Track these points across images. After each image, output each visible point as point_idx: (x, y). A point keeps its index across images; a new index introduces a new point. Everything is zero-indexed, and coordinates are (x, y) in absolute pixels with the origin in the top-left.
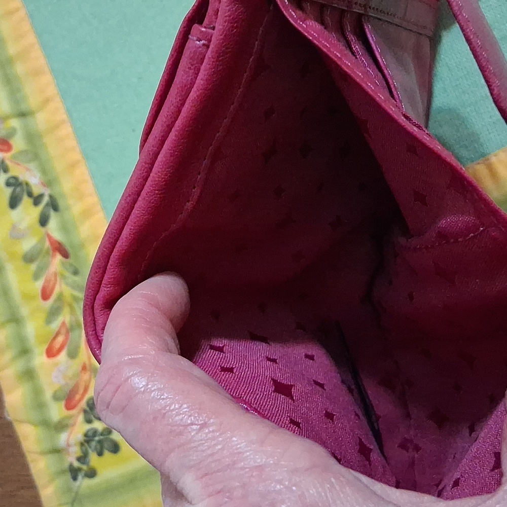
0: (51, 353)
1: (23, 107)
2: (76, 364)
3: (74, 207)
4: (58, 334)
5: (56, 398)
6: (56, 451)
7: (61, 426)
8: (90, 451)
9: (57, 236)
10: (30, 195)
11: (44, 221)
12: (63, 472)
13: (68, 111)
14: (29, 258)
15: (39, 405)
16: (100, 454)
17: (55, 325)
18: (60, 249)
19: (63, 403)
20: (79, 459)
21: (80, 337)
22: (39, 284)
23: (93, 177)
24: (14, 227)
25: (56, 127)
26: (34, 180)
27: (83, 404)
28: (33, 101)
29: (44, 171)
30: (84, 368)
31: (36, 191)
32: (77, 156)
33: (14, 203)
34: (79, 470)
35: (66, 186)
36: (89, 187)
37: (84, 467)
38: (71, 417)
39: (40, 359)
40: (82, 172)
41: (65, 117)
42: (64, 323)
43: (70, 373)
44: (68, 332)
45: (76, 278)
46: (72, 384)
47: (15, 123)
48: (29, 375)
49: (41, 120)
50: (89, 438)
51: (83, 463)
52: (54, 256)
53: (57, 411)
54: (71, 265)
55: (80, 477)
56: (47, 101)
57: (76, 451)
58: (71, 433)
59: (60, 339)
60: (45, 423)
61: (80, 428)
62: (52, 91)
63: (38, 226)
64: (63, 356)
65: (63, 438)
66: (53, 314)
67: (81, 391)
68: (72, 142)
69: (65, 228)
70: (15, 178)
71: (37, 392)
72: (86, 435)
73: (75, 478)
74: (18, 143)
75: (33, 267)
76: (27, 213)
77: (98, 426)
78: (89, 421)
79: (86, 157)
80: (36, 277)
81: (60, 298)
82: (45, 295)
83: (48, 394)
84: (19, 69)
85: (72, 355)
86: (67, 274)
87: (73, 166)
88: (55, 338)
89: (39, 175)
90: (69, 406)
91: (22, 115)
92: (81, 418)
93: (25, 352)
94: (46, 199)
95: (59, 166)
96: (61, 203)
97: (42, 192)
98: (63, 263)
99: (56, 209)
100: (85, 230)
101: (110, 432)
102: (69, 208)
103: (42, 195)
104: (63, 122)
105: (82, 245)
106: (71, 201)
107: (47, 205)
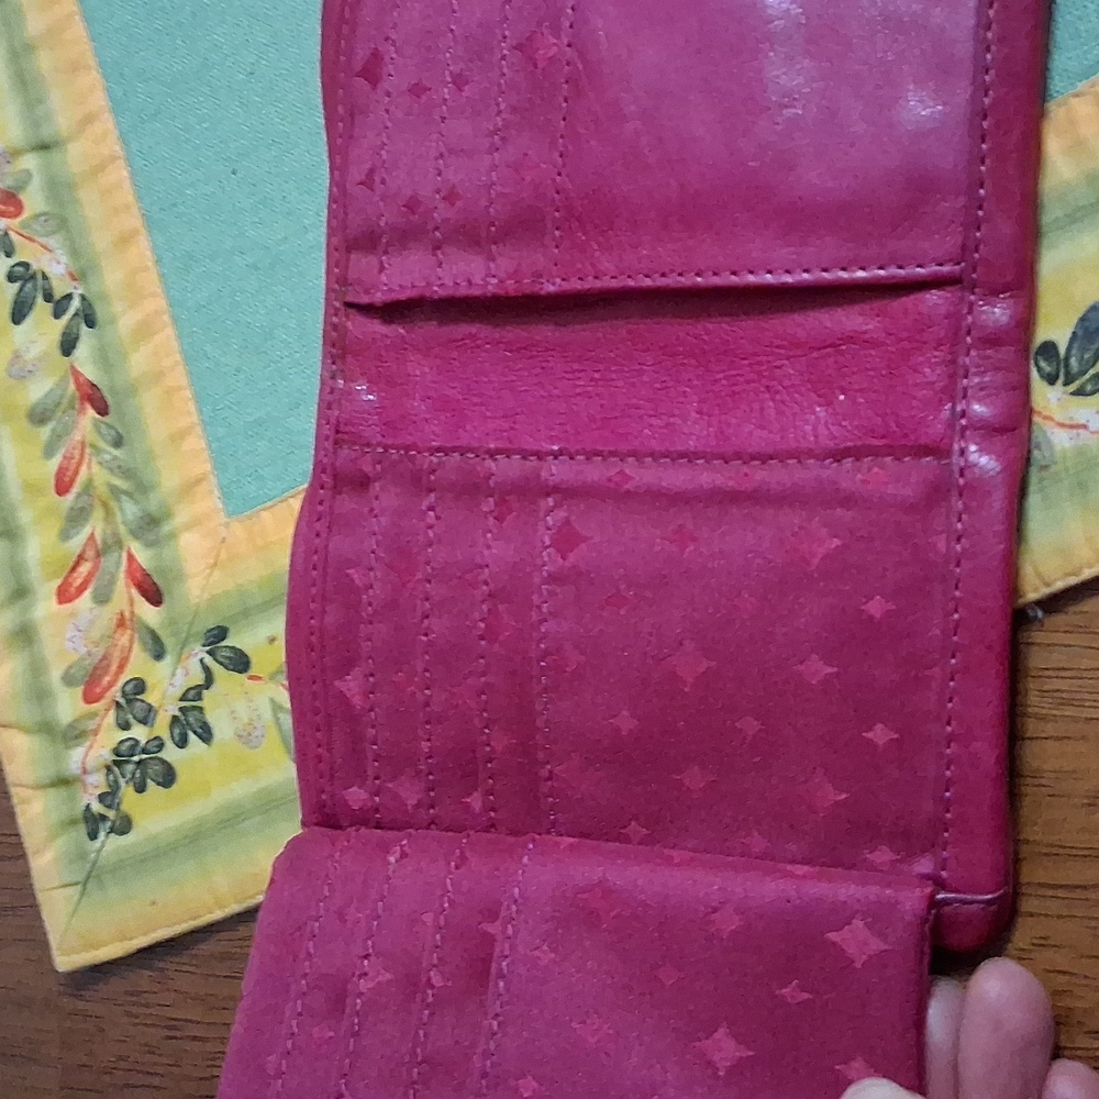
0: (65, 595)
1: (46, 133)
2: (108, 614)
3: (123, 319)
4: (80, 559)
5: (68, 680)
6: (63, 782)
7: (75, 734)
8: (122, 781)
9: (90, 372)
10: (48, 297)
11: (68, 345)
12: (73, 822)
13: (123, 139)
14: (39, 416)
15: (40, 694)
16: (141, 789)
17: (77, 542)
18: (94, 398)
19: (79, 690)
20: (102, 798)
21: (118, 564)
22: (54, 464)
23: (158, 261)
24: (17, 356)
25: (99, 168)
26: (54, 266)
27: (115, 693)
28: (62, 121)
29: (74, 252)
30: (121, 623)
31: (59, 290)
32: (134, 221)
33: (19, 314)
34: (103, 818)
35: (111, 277)
36: (151, 280)
37: (111, 814)
38: (93, 715)
39: (45, 606)
40: (142, 249)
41: (117, 148)
42: (92, 537)
43: (96, 634)
44: (98, 555)
45: (116, 452)
46: (99, 652)
47: (30, 162)
48: (25, 635)
49: (76, 156)
50: (121, 756)
51: (109, 807)
52: (82, 411)
53: (68, 706)
54: (110, 427)
55: (102, 835)
56: (89, 119)
57: (98, 782)
58: (91, 747)
59: (84, 568)
60: (46, 728)
61: (109, 737)
62: (99, 100)
63: (57, 352)
64: (85, 601)
65: (75, 757)
66: (77, 517)
67: (114, 668)
68: (127, 195)
69: (104, 358)
70: (26, 265)
71: (37, 669)
72: (116, 752)
73: (93, 836)
74: (34, 200)
75: (45, 432)
76: (43, 329)
77: (140, 733)
78: (125, 726)
79: (150, 222)
80: (49, 452)
81: (88, 487)
82: (62, 487)
83: (55, 674)
84: (44, 61)
85: (102, 599)
86: (102, 445)
87: (125, 240)
88: (74, 569)
89: (64, 259)
90: (89, 698)
91: (43, 147)
92: (111, 716)
93: (21, 593)
94: (76, 304)
95: (100, 240)
96: (100, 313)
97: (69, 292)
98: (96, 425)
99: (91, 323)
100: (138, 362)
101: (161, 746)
102: (113, 321)
103: (69, 297)
104: (114, 158)
105: (132, 390)
106: (118, 307)
107: (76, 314)
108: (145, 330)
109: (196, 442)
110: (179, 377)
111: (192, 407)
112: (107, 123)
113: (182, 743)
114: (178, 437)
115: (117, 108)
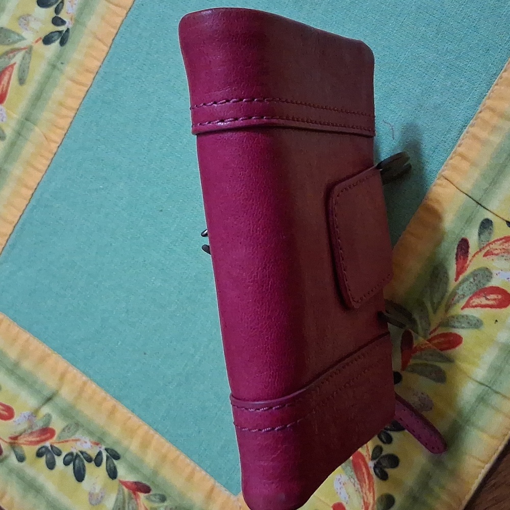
1: (47, 393)
3: (131, 446)
9: (131, 478)
10: (89, 460)
11: (112, 474)
13: (85, 373)
18: (140, 488)
23: (133, 411)
24: (91, 495)
25: (81, 391)
26: (85, 445)
28: (51, 383)
29: (91, 433)
31: (93, 453)
32: (111, 402)
33: (80, 476)
35: (115, 433)
36: (135, 420)
40: (123, 412)
41: (84, 378)
45: (165, 504)
47: (46, 410)
49: (66, 394)
52: (137, 497)
54: (155, 495)
56: (62, 377)
62: (63, 364)
63: (110, 480)
68: (101, 394)
69: (133, 468)
70: (71, 454)
74: (58, 425)
76: (96, 476)
79: (118, 398)
84: (26, 365)
86: (156, 505)
87: (112, 412)
89: (87, 439)
91: (49, 399)
94: (104, 454)
95: (100, 420)
96: (119, 450)
97: (98, 451)
98: (148, 499)
99: (117, 457)
100: (150, 459)
102: (127, 449)
103: (100, 454)
104: (85, 383)
105: (155, 473)
106: (125, 443)
107: (108, 458)
108: (145, 445)
109: (200, 474)
110: (174, 452)
111: (188, 460)
112: (73, 371)
114: (190, 478)
115: (73, 362)
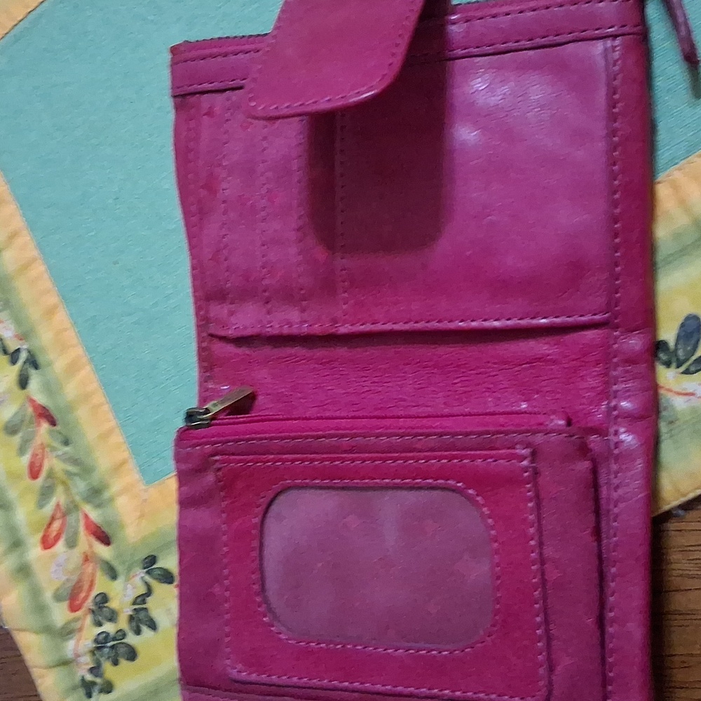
0: (47, 543)
2: (77, 554)
3: (58, 363)
4: (53, 519)
5: (58, 598)
6: (65, 663)
7: (67, 632)
8: (102, 660)
9: (41, 399)
10: (5, 352)
11: (23, 382)
12: (74, 688)
13: (40, 246)
14: (11, 429)
15: (40, 609)
16: (116, 663)
17: (49, 509)
18: (45, 414)
19: (65, 604)
20: (91, 670)
21: (77, 521)
22: (26, 460)
23: (74, 324)
25: (26, 267)
26: (6, 332)
27: (89, 603)
29: (18, 321)
30: (86, 559)
31: (12, 347)
32: (53, 299)
34: (94, 683)
35: (45, 338)
36: (71, 336)
37: (98, 680)
38: (76, 620)
39: (34, 552)
40: (62, 317)
41: (35, 253)
42: (58, 505)
43: (71, 566)
44: (64, 515)
45: (67, 449)
46: (75, 578)
48: (24, 571)
49: (9, 259)
50: (101, 643)
51: (96, 676)
52: (39, 425)
53: (60, 614)
54: (60, 433)
55: (95, 694)
56: (14, 236)
57: (87, 661)
58: (78, 641)
59: (56, 525)
60: (48, 630)
61: (90, 633)
62: (18, 222)
63: (16, 389)
64: (60, 546)
65: (70, 646)
66: (46, 493)
67: (86, 587)
68: (47, 283)
69: (48, 388)
71: (35, 592)
72: (96, 641)
73: (89, 695)
75: (17, 439)
76: (5, 373)
77: (109, 628)
78: (100, 624)
79: (64, 298)
80: (22, 451)
81: (51, 475)
82: (34, 472)
83: (48, 595)
85: (72, 544)
86: (56, 444)
87: (51, 312)
88: (50, 525)
89: (12, 327)
90: (74, 608)
92: (89, 620)
93: (17, 544)
94: (23, 356)
95: (34, 313)
96: (41, 359)
97: (17, 348)
98: (50, 433)
99: (36, 365)
100: (71, 390)
101: (124, 635)
102: (50, 364)
103: (18, 350)
104: (34, 260)
105: (70, 408)
106: (51, 356)
107: (25, 362)
108: (72, 369)
109: (118, 438)
110: (99, 398)
111: (111, 416)
112: (25, 238)
113: (138, 632)
114: (105, 436)
115: (32, 226)
